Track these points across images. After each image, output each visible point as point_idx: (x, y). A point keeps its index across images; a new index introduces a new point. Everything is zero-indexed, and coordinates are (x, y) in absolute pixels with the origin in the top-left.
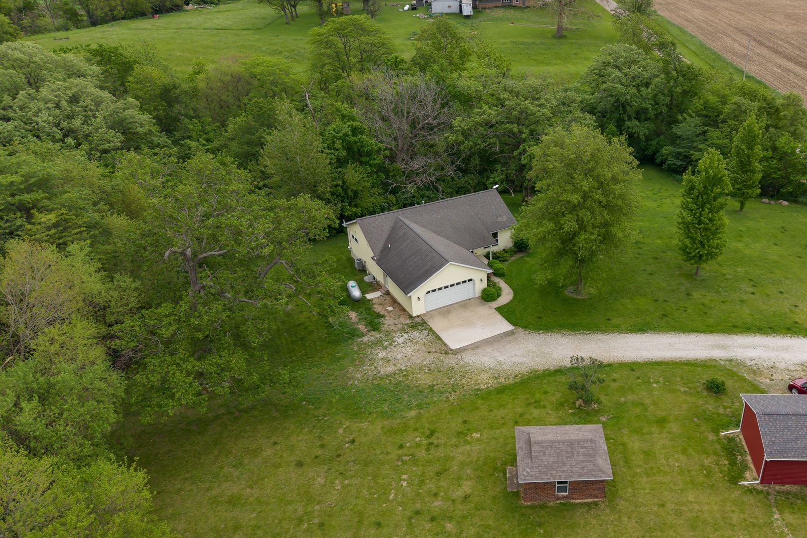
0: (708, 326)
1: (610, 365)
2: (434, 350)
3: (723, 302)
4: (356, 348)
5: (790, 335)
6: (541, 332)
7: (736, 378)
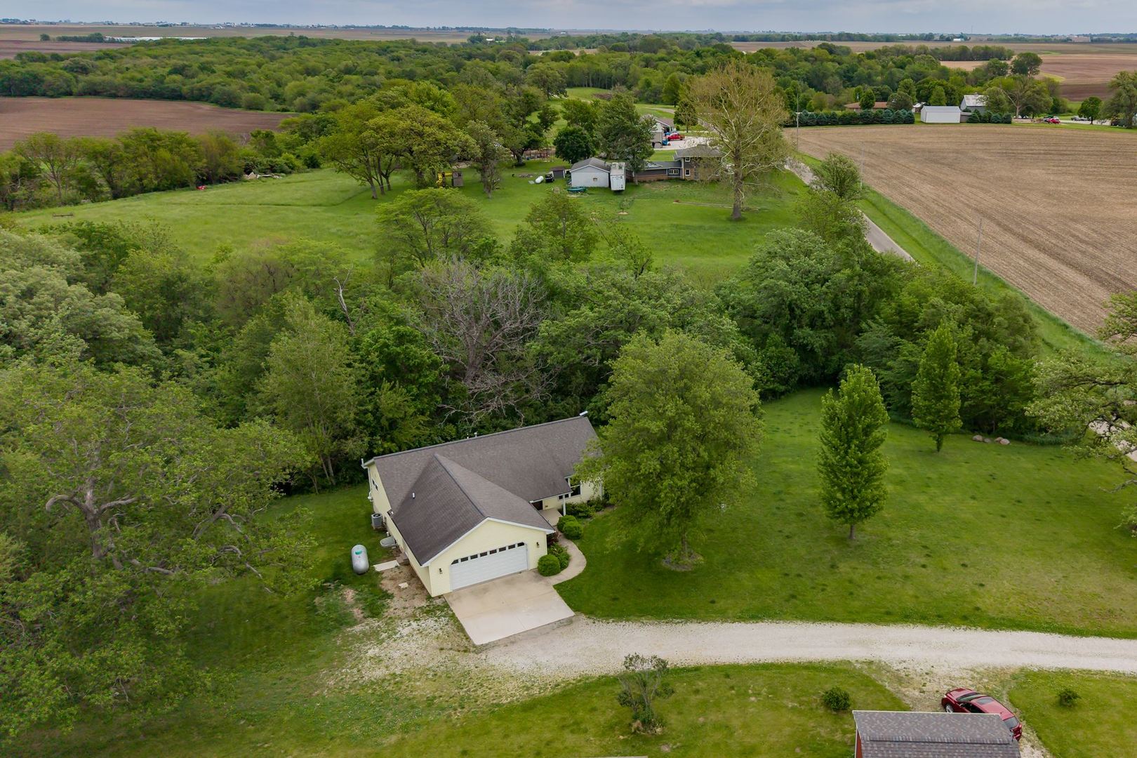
0: (850, 612)
1: (697, 669)
2: (450, 646)
3: (879, 578)
4: (339, 642)
5: (965, 627)
6: (611, 621)
7: (871, 688)
